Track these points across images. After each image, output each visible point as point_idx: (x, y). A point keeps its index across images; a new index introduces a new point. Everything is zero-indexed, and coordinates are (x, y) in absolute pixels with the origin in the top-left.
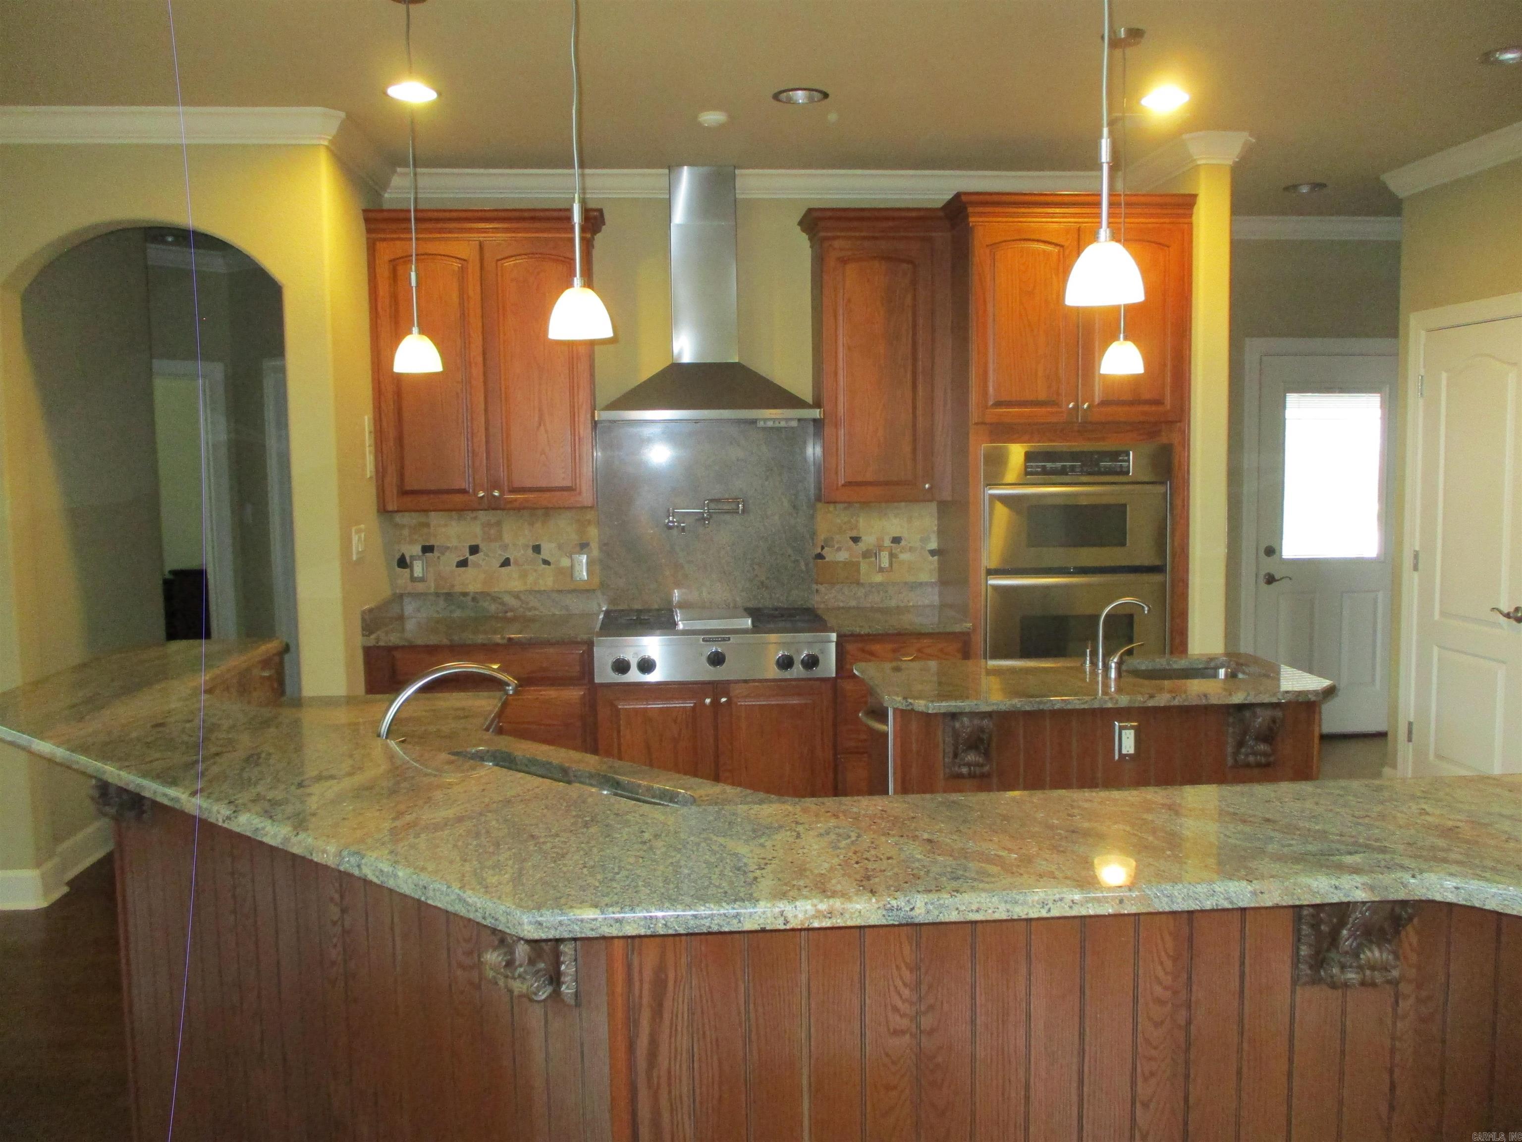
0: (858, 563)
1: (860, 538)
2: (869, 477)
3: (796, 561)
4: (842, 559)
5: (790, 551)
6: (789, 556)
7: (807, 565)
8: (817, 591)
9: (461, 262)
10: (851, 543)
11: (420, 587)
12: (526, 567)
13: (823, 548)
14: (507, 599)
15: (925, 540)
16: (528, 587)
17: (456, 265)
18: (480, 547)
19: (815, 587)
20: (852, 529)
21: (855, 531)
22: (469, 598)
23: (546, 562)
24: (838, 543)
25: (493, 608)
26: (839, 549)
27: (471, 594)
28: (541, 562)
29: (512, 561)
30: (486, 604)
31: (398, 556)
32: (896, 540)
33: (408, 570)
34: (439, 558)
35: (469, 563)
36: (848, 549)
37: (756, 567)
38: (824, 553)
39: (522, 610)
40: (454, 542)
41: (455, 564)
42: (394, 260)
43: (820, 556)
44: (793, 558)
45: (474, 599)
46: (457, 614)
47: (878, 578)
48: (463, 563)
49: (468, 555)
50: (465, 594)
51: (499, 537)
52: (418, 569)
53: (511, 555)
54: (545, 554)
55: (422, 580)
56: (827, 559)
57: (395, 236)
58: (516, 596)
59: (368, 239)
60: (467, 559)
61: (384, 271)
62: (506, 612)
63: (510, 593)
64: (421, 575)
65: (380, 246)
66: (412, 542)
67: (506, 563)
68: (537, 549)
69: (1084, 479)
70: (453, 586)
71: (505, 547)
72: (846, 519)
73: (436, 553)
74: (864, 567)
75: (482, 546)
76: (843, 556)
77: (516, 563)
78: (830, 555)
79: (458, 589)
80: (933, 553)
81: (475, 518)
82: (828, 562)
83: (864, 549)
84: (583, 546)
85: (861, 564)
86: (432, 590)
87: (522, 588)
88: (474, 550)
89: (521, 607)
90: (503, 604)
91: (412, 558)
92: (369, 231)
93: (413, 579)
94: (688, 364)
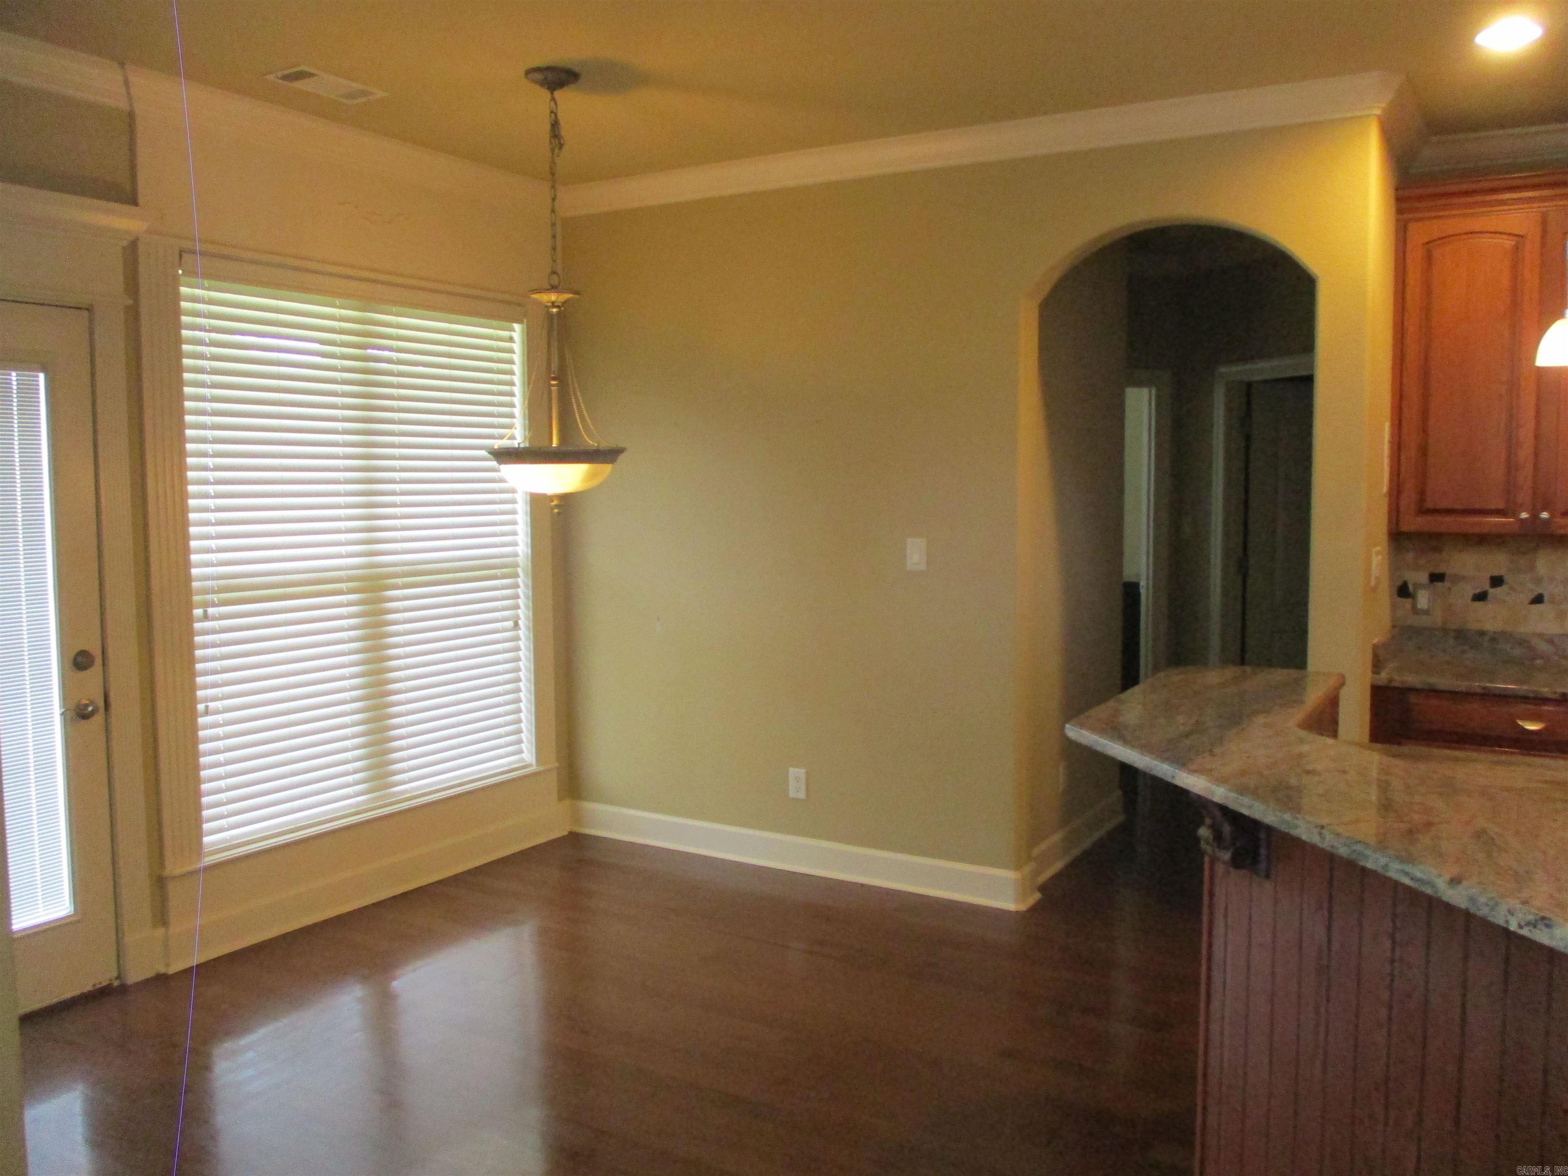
9: (1515, 238)
11: (1424, 621)
12: (1563, 606)
16: (1565, 631)
17: (1509, 243)
18: (1505, 579)
25: (1517, 652)
27: (1489, 634)
29: (1546, 598)
30: (1508, 647)
31: (1399, 583)
33: (1410, 600)
34: (1450, 589)
35: (1489, 597)
39: (1556, 658)
40: (1471, 572)
41: (1471, 597)
42: (1427, 243)
45: (1493, 640)
48: (1481, 597)
50: (1482, 633)
52: (1423, 599)
53: (1546, 590)
55: (1426, 612)
57: (1433, 214)
58: (1550, 640)
59: (1397, 221)
60: (1486, 592)
61: (1415, 256)
62: (1534, 659)
63: (1541, 636)
64: (1426, 607)
65: (1412, 227)
66: (1418, 567)
67: (1538, 600)
70: (1466, 622)
71: (1539, 581)
73: (1447, 584)
75: (1508, 578)
77: (1552, 602)
79: (1473, 626)
81: (1501, 544)
86: (1440, 624)
87: (1559, 631)
88: (1497, 581)
89: (1555, 654)
90: (1531, 648)
91: (1418, 586)
92: (1400, 211)
93: (1415, 610)
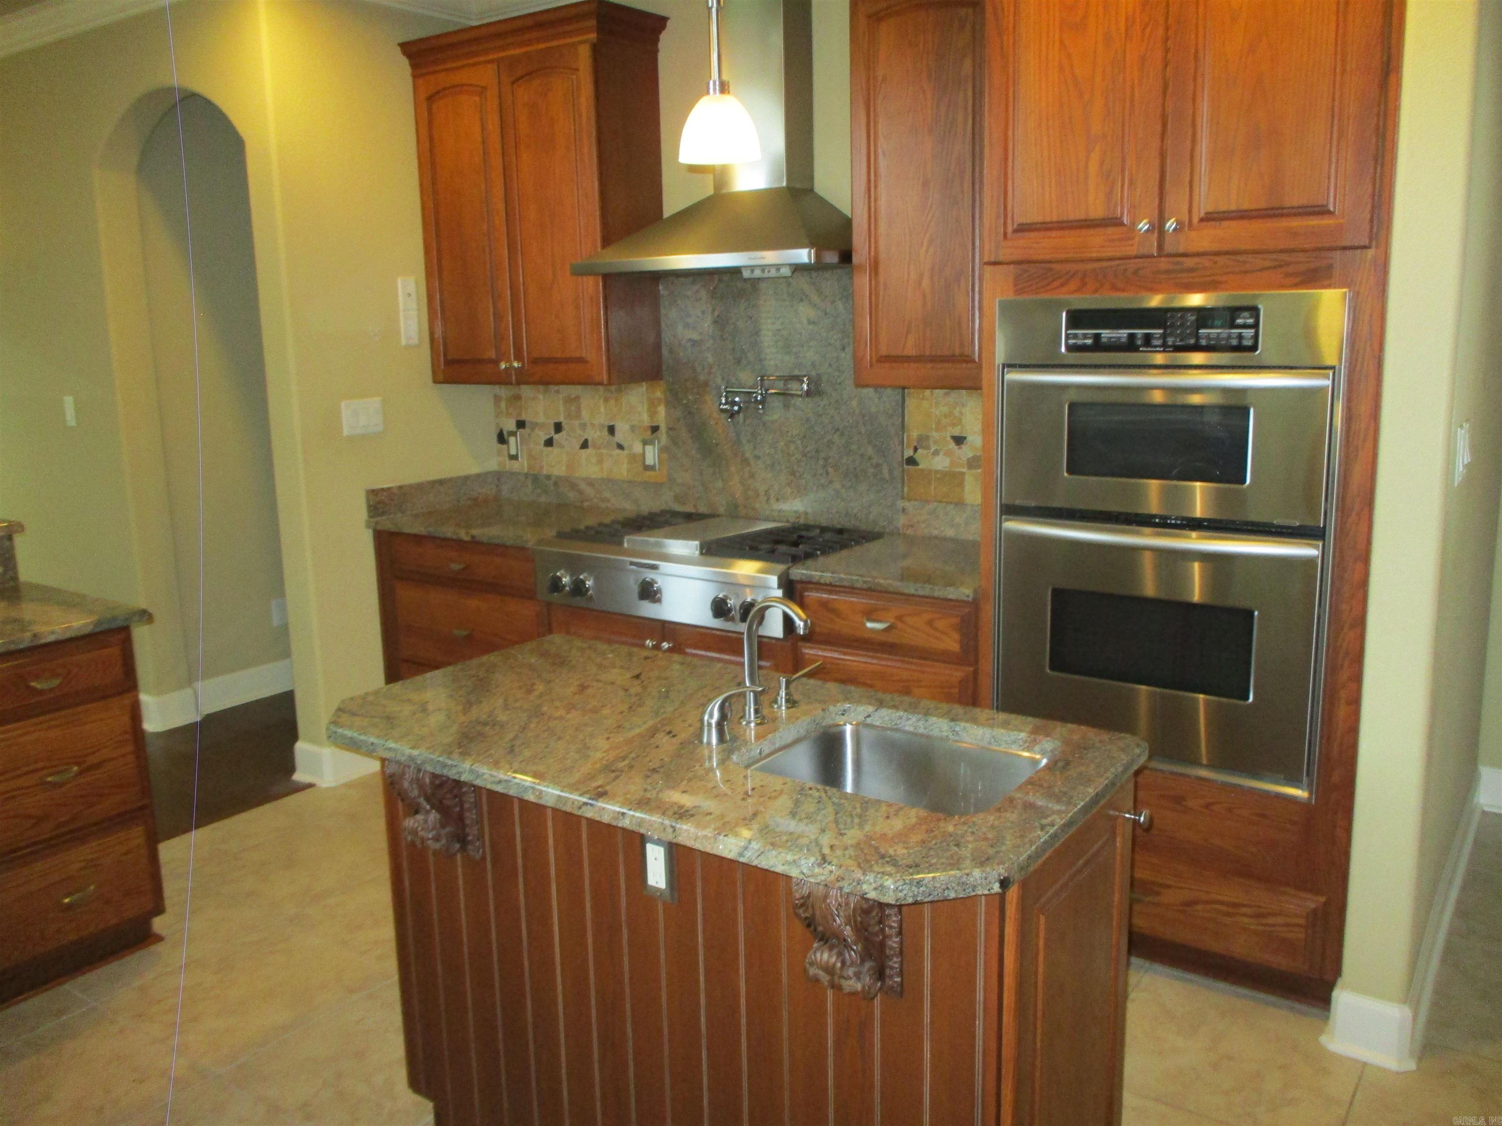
0: (963, 474)
1: (965, 438)
2: (910, 350)
3: (878, 466)
4: (939, 467)
5: (870, 451)
6: (870, 458)
7: (891, 472)
8: (904, 510)
10: (952, 445)
11: (514, 466)
12: (604, 451)
13: (916, 449)
14: (583, 486)
16: (605, 475)
18: (563, 424)
19: (901, 504)
20: (954, 425)
21: (959, 427)
22: (551, 482)
23: (620, 447)
24: (935, 442)
25: (572, 495)
26: (936, 453)
27: (553, 478)
28: (615, 446)
29: (590, 443)
30: (565, 491)
31: (497, 430)
33: (505, 446)
34: (530, 435)
35: (554, 442)
36: (948, 453)
37: (830, 470)
38: (917, 456)
39: (597, 500)
40: (541, 419)
41: (543, 442)
43: (911, 461)
44: (874, 461)
45: (556, 484)
46: (543, 499)
48: (549, 443)
49: (553, 432)
50: (548, 477)
51: (578, 415)
52: (513, 446)
54: (619, 437)
55: (516, 458)
56: (920, 467)
58: (591, 483)
60: (552, 437)
62: (583, 501)
63: (587, 480)
64: (515, 453)
66: (508, 415)
67: (585, 445)
68: (611, 430)
70: (542, 467)
71: (584, 426)
72: (945, 409)
73: (528, 430)
74: (969, 482)
76: (940, 463)
77: (595, 447)
78: (925, 460)
79: (544, 471)
81: (557, 392)
82: (922, 470)
83: (970, 455)
84: (654, 430)
85: (967, 477)
86: (524, 470)
88: (558, 427)
89: (596, 497)
90: (581, 492)
91: (509, 433)
93: (509, 457)
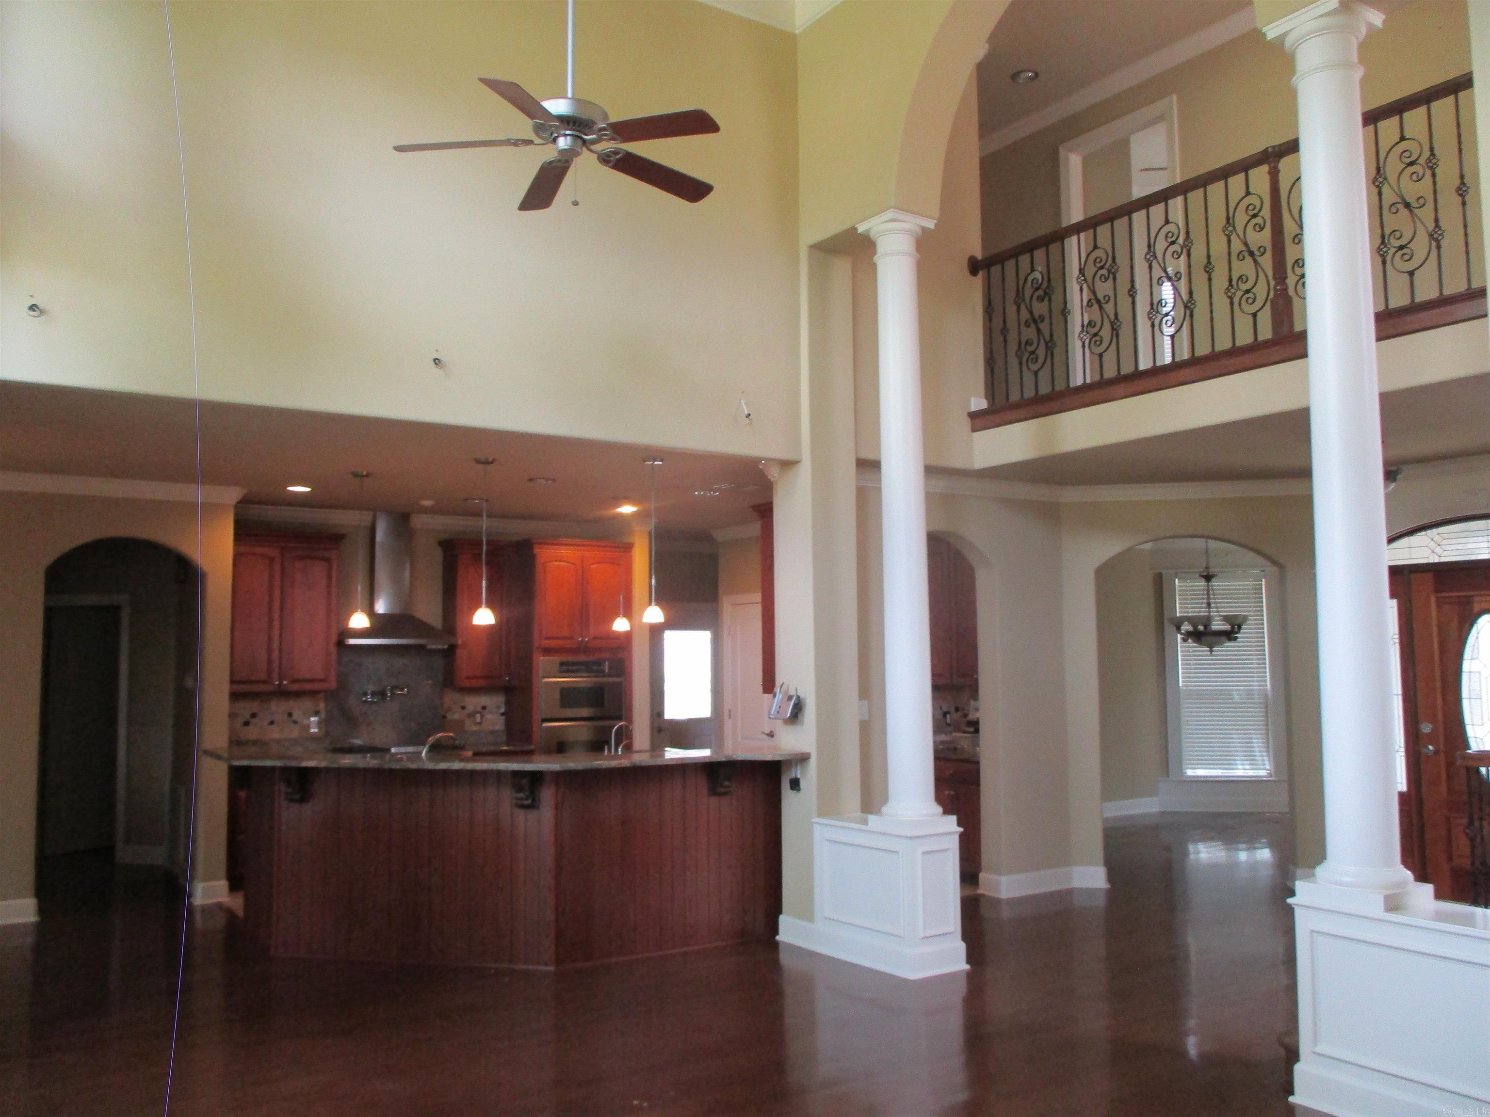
1: (465, 707)
2: (478, 674)
3: (432, 720)
5: (429, 714)
6: (429, 717)
7: (438, 721)
10: (461, 710)
12: (283, 725)
13: (446, 712)
14: (272, 743)
15: (499, 707)
16: (284, 737)
17: (268, 560)
20: (461, 703)
21: (463, 703)
23: (295, 722)
24: (454, 710)
26: (455, 713)
27: (251, 741)
28: (292, 722)
29: (275, 722)
32: (484, 708)
36: (459, 713)
37: (412, 723)
38: (447, 714)
39: (280, 749)
43: (444, 717)
44: (431, 718)
47: (475, 728)
48: (246, 724)
49: (250, 719)
51: (268, 709)
53: (275, 718)
54: (294, 717)
56: (448, 719)
58: (277, 742)
63: (274, 740)
67: (272, 723)
68: (290, 715)
69: (585, 674)
71: (271, 714)
72: (458, 697)
74: (468, 722)
76: (457, 717)
77: (278, 723)
78: (449, 716)
79: (243, 738)
80: (503, 714)
83: (468, 713)
84: (316, 713)
85: (466, 720)
87: (281, 738)
88: (254, 715)
94: (382, 614)
